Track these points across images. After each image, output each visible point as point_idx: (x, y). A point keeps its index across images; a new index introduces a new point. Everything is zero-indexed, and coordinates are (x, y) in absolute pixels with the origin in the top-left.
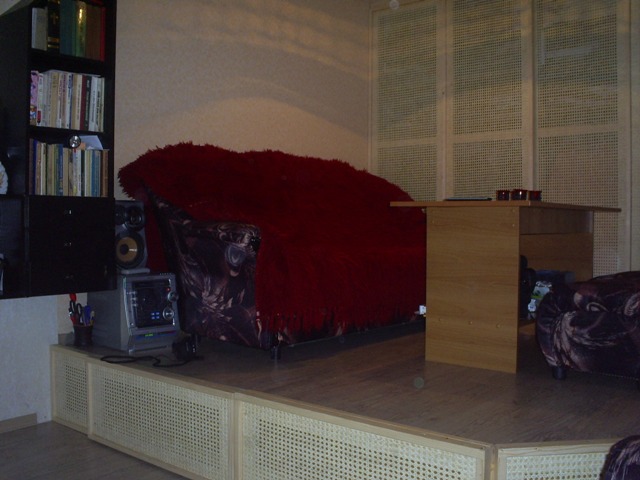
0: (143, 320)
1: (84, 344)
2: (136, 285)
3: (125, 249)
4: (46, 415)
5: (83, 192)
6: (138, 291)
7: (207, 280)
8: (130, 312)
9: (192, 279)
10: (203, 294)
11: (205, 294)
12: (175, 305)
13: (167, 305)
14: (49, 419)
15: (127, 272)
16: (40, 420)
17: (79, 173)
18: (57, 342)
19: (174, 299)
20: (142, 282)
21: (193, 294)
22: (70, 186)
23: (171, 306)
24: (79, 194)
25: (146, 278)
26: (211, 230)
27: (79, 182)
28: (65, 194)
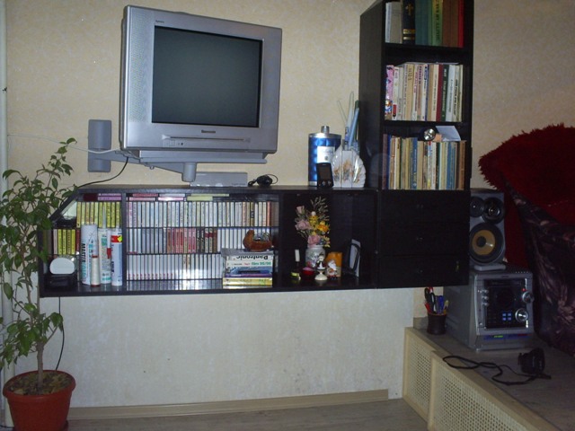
0: (493, 320)
1: (436, 332)
2: (487, 283)
3: (482, 242)
4: (396, 392)
5: (437, 186)
6: (490, 290)
7: (564, 289)
8: (480, 310)
9: (548, 283)
10: (560, 302)
11: (561, 303)
12: (529, 307)
13: (521, 306)
14: (400, 396)
15: (480, 269)
16: (391, 397)
17: (434, 166)
18: (412, 325)
19: (529, 301)
20: (494, 281)
21: (549, 299)
22: (424, 180)
23: (525, 308)
24: (433, 188)
25: (499, 277)
26: (567, 239)
27: (434, 175)
28: (419, 187)
